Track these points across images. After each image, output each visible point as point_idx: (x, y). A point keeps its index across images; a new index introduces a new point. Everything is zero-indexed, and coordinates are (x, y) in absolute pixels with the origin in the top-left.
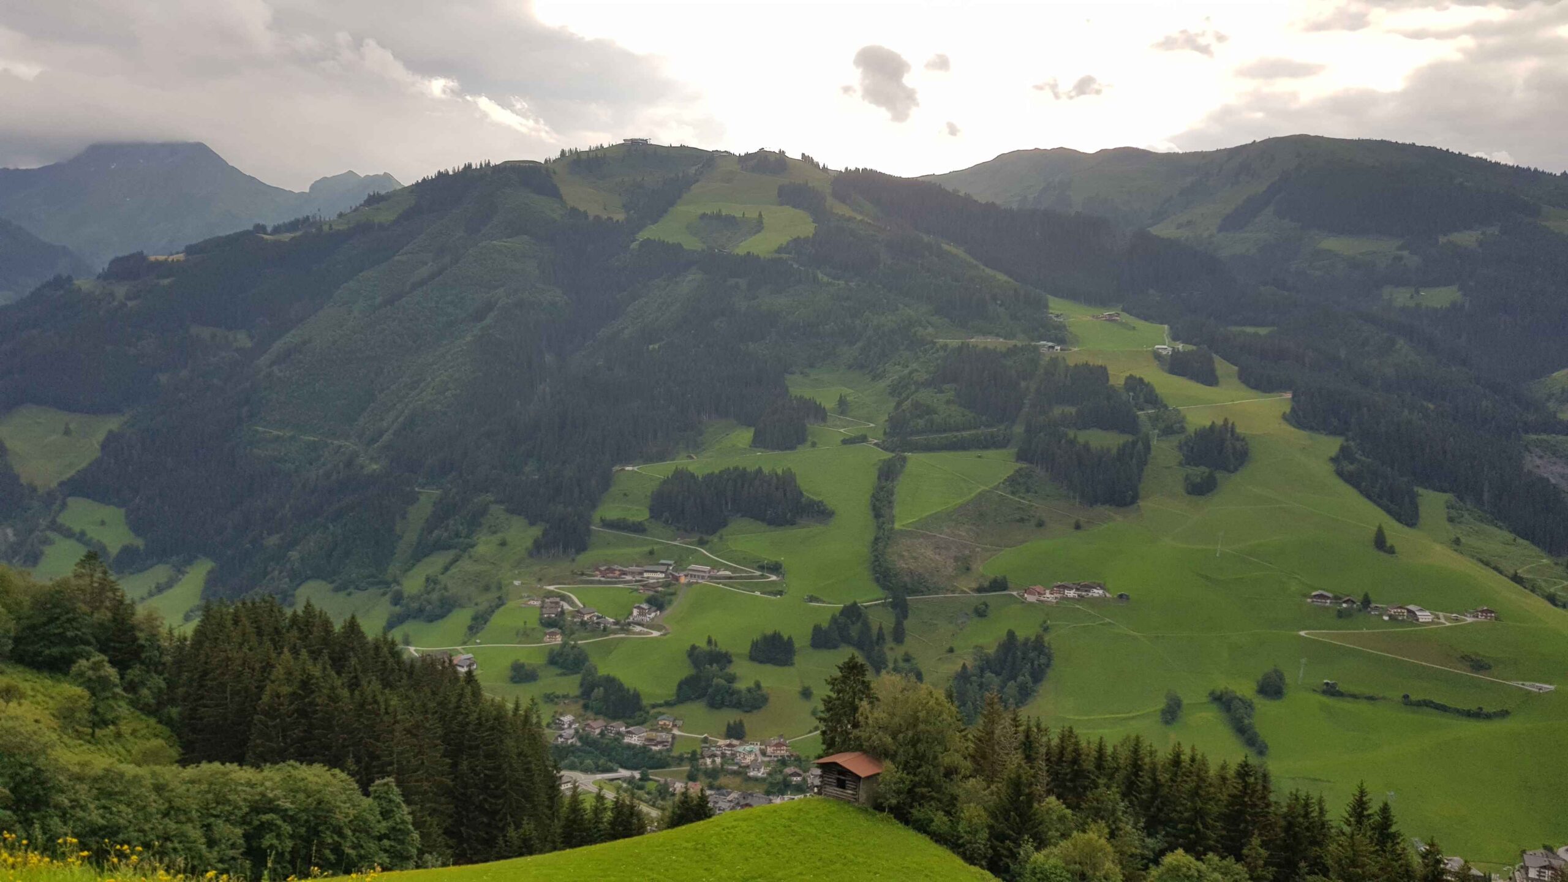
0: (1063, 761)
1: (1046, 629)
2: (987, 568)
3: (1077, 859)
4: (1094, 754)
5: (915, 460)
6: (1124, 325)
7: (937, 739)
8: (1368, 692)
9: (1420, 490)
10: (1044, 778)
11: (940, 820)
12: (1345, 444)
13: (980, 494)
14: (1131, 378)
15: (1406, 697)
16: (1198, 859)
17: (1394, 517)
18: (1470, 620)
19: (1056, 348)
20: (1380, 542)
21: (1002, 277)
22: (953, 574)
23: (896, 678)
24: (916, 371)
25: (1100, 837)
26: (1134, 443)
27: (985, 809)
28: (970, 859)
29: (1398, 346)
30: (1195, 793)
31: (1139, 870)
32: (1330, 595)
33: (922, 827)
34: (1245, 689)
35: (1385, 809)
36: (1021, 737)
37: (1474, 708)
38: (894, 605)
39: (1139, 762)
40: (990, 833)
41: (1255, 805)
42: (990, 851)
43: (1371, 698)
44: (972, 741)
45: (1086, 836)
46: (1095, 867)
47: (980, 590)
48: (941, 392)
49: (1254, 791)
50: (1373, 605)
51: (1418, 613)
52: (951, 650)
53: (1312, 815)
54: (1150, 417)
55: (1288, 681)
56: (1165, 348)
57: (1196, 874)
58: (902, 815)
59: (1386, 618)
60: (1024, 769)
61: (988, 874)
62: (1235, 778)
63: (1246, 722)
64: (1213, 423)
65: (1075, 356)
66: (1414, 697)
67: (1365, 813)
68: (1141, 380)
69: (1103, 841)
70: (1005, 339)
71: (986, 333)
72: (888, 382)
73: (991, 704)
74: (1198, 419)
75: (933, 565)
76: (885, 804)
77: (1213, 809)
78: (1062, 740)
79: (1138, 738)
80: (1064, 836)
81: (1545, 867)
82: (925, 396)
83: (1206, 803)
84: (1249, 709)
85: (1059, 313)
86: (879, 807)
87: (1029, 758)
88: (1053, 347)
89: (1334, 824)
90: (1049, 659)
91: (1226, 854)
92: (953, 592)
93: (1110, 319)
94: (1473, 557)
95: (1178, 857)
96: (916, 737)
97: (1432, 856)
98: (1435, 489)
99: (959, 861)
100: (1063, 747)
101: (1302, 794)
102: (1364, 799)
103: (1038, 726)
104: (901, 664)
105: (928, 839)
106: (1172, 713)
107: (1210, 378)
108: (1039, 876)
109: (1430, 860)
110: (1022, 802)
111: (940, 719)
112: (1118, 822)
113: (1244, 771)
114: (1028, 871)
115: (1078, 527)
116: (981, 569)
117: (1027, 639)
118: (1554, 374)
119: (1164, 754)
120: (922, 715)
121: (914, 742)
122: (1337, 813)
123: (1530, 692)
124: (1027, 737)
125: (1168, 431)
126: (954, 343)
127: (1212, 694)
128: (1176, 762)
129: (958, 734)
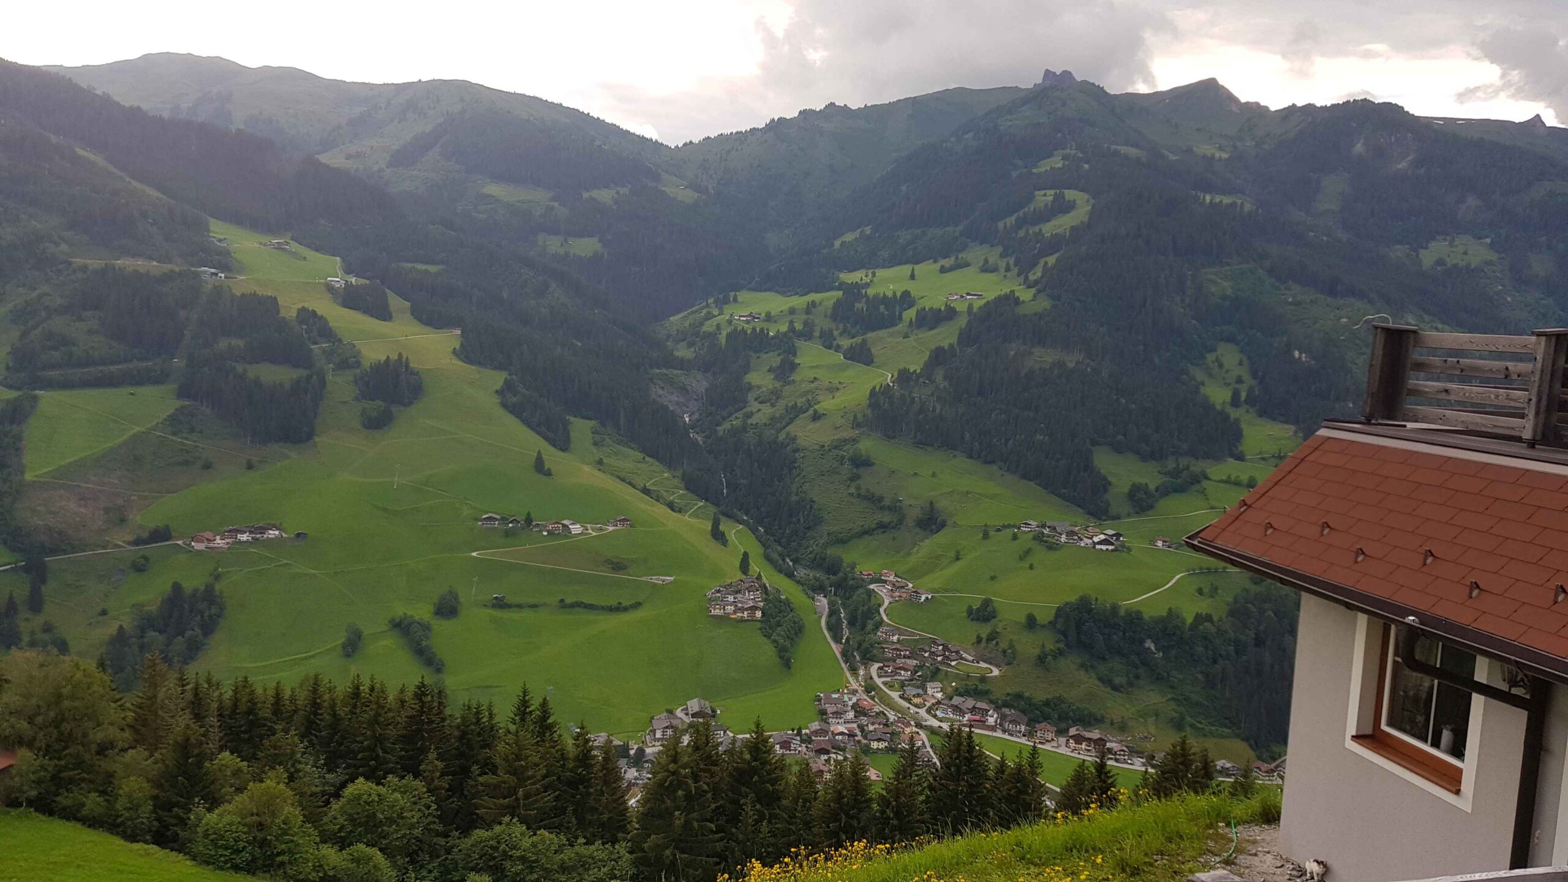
0: (237, 714)
1: (218, 577)
2: (145, 519)
3: (255, 811)
4: (272, 700)
5: (49, 400)
6: (295, 255)
7: (86, 715)
8: (532, 600)
9: (572, 419)
10: (216, 734)
11: (93, 802)
12: (509, 378)
13: (134, 435)
14: (303, 310)
15: (562, 601)
16: (378, 784)
17: (551, 444)
18: (611, 529)
19: (220, 275)
20: (539, 466)
21: (154, 193)
22: (103, 527)
23: (31, 654)
24: (48, 295)
25: (278, 783)
26: (309, 377)
27: (149, 781)
28: (132, 838)
29: (551, 290)
30: (375, 721)
31: (321, 807)
32: (498, 517)
33: (71, 815)
34: (422, 612)
35: (544, 704)
36: (189, 696)
37: (613, 603)
38: (27, 569)
39: (318, 701)
40: (155, 806)
41: (431, 722)
42: (156, 823)
43: (534, 606)
44: (130, 710)
45: (263, 784)
46: (273, 815)
47: (137, 542)
48: (80, 319)
49: (431, 709)
50: (534, 523)
51: (571, 527)
52: (104, 613)
53: (483, 720)
54: (324, 351)
55: (462, 600)
56: (337, 281)
57: (377, 799)
58: (45, 806)
59: (545, 533)
60: (192, 729)
61: (154, 848)
62: (413, 699)
63: (424, 643)
64: (388, 357)
65: (242, 284)
66: (568, 601)
67: (528, 710)
68: (314, 313)
69: (282, 786)
70: (159, 262)
71: (134, 255)
72: (10, 306)
73: (154, 665)
74: (373, 354)
75: (78, 519)
76: (22, 799)
77: (391, 732)
78: (236, 692)
79: (316, 677)
80: (240, 790)
81: (667, 727)
82: (59, 324)
83: (385, 729)
84: (427, 631)
85: (222, 237)
86: (14, 803)
87: (198, 717)
88: (217, 274)
89: (501, 725)
90: (222, 609)
91: (403, 773)
92: (104, 548)
93: (279, 247)
94: (612, 475)
95: (361, 786)
96: (59, 717)
97: (582, 739)
98: (584, 418)
99: (118, 842)
100: (236, 699)
101: (474, 703)
102: (527, 698)
103: (209, 682)
104: (41, 636)
105: (79, 825)
106: (353, 646)
107: (383, 313)
108: (212, 837)
109: (581, 741)
110: (192, 764)
111: (90, 691)
112: (297, 764)
113: (421, 692)
114: (200, 835)
115: (250, 467)
116: (138, 518)
117: (196, 590)
118: (671, 319)
119: (342, 687)
120: (65, 691)
121: (57, 723)
122: (504, 714)
123: (655, 584)
124: (196, 695)
125: (344, 365)
126: (94, 264)
127: (392, 621)
128: (356, 693)
129: (113, 705)
